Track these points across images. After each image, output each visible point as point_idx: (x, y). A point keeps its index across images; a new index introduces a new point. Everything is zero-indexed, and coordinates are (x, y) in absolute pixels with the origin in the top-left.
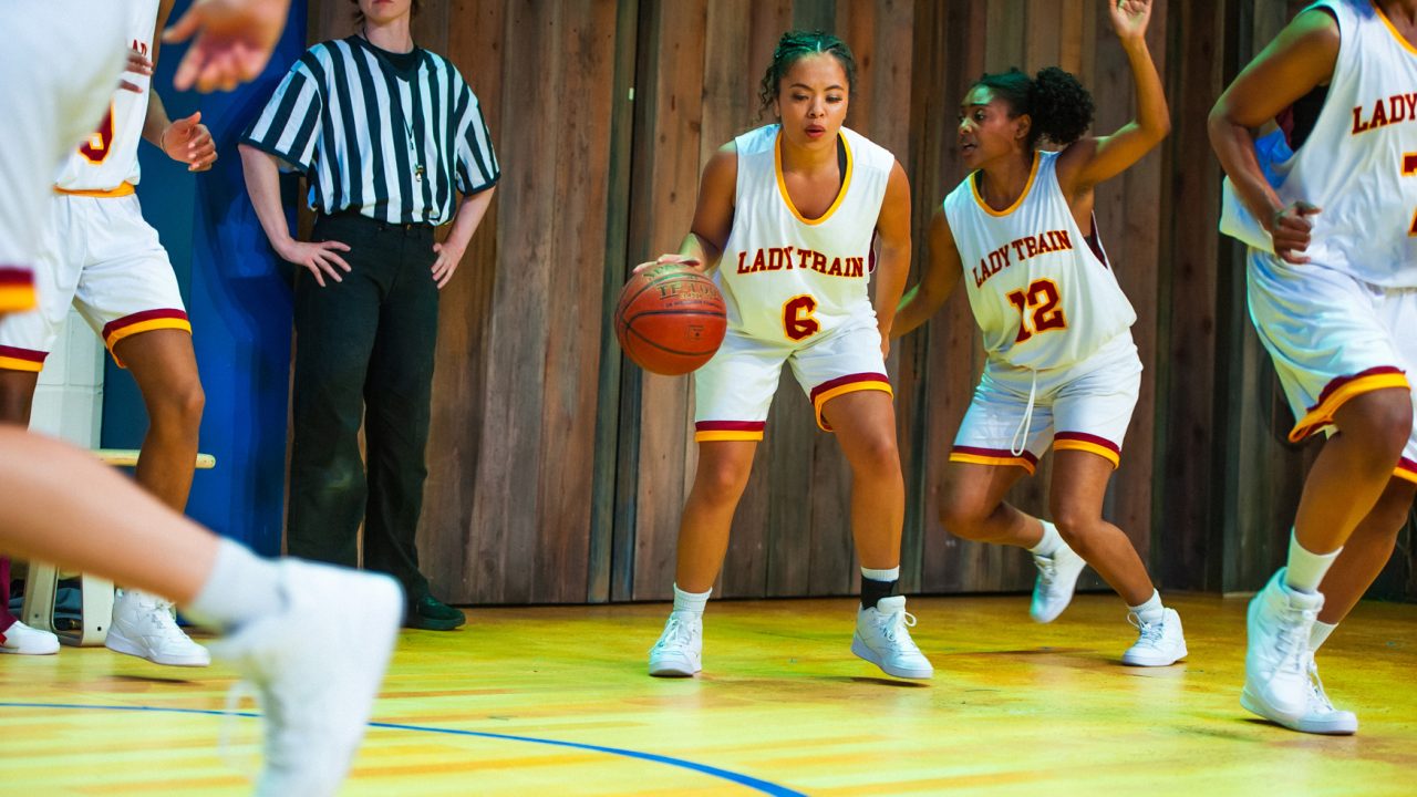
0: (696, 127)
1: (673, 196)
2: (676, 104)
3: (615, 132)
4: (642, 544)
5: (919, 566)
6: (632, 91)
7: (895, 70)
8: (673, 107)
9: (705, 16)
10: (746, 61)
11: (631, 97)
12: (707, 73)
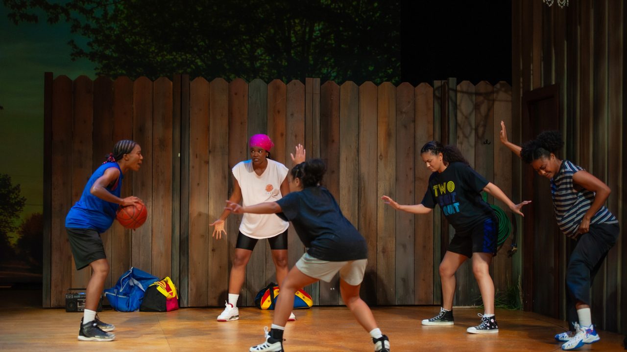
0: (207, 163)
1: (198, 184)
2: (198, 156)
3: (174, 167)
4: (191, 290)
5: (318, 297)
6: (179, 154)
7: (296, 136)
8: (197, 157)
9: (208, 128)
10: (227, 140)
11: (179, 156)
12: (210, 145)
